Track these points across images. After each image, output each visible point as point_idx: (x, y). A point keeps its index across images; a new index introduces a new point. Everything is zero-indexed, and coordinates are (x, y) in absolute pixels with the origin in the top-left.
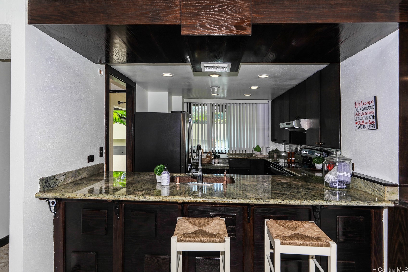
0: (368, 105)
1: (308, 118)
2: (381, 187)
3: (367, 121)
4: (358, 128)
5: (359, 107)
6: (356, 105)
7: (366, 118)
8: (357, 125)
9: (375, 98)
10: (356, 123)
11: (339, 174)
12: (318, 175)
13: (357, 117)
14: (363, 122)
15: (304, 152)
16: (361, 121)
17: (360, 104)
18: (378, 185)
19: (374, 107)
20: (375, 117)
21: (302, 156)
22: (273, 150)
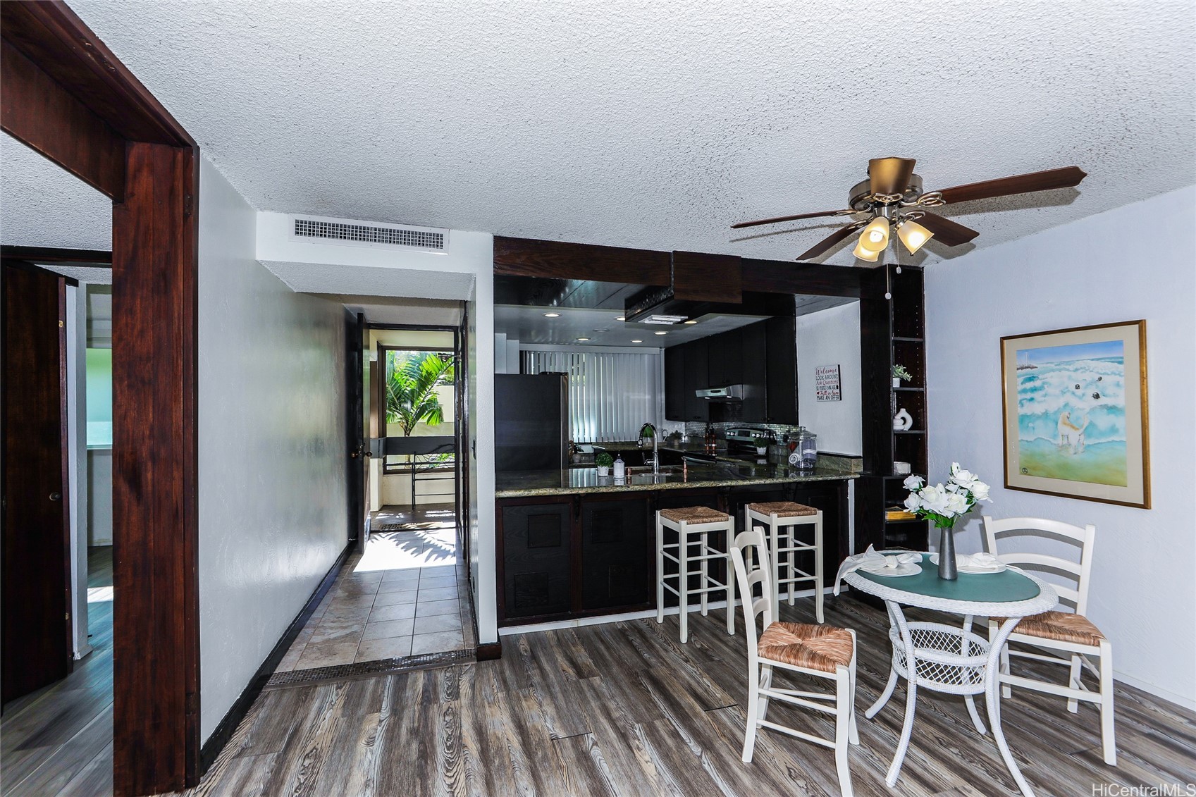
0: (831, 373)
1: (745, 384)
2: (848, 460)
3: (830, 391)
4: (820, 398)
5: (821, 375)
6: (818, 372)
7: (830, 388)
8: (819, 395)
9: (839, 366)
10: (818, 393)
11: (805, 452)
12: (762, 463)
13: (819, 386)
14: (826, 392)
15: (732, 434)
16: (824, 391)
17: (823, 372)
18: (845, 459)
19: (838, 376)
20: (839, 387)
21: (728, 440)
22: (672, 434)
